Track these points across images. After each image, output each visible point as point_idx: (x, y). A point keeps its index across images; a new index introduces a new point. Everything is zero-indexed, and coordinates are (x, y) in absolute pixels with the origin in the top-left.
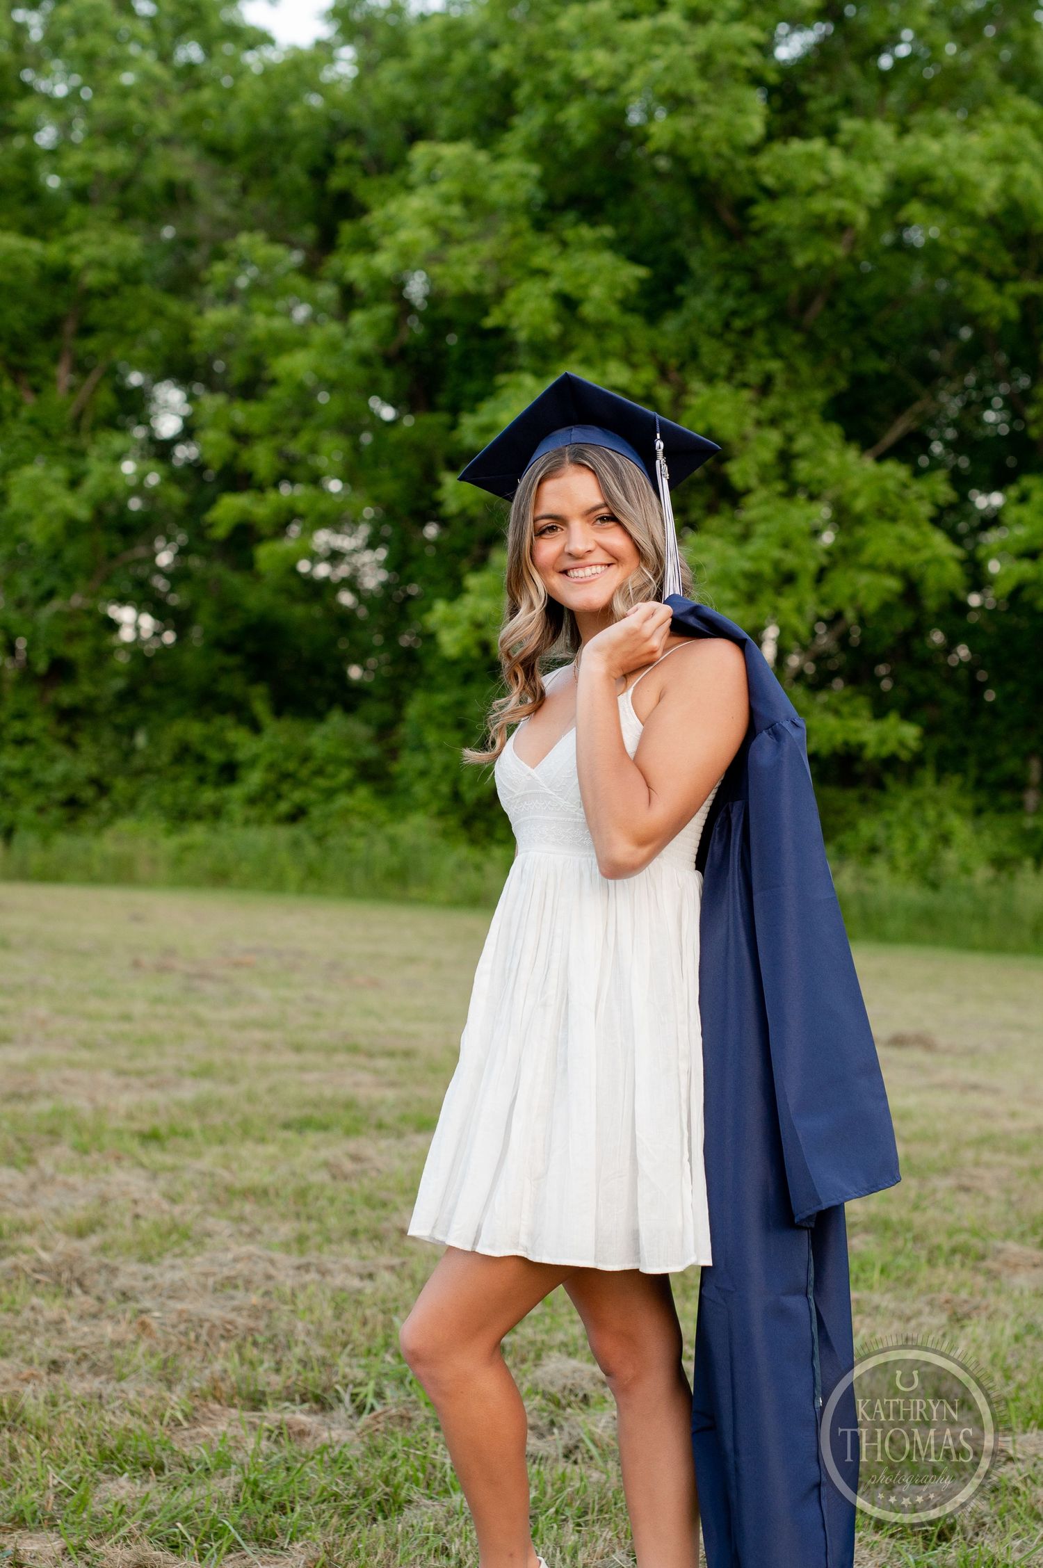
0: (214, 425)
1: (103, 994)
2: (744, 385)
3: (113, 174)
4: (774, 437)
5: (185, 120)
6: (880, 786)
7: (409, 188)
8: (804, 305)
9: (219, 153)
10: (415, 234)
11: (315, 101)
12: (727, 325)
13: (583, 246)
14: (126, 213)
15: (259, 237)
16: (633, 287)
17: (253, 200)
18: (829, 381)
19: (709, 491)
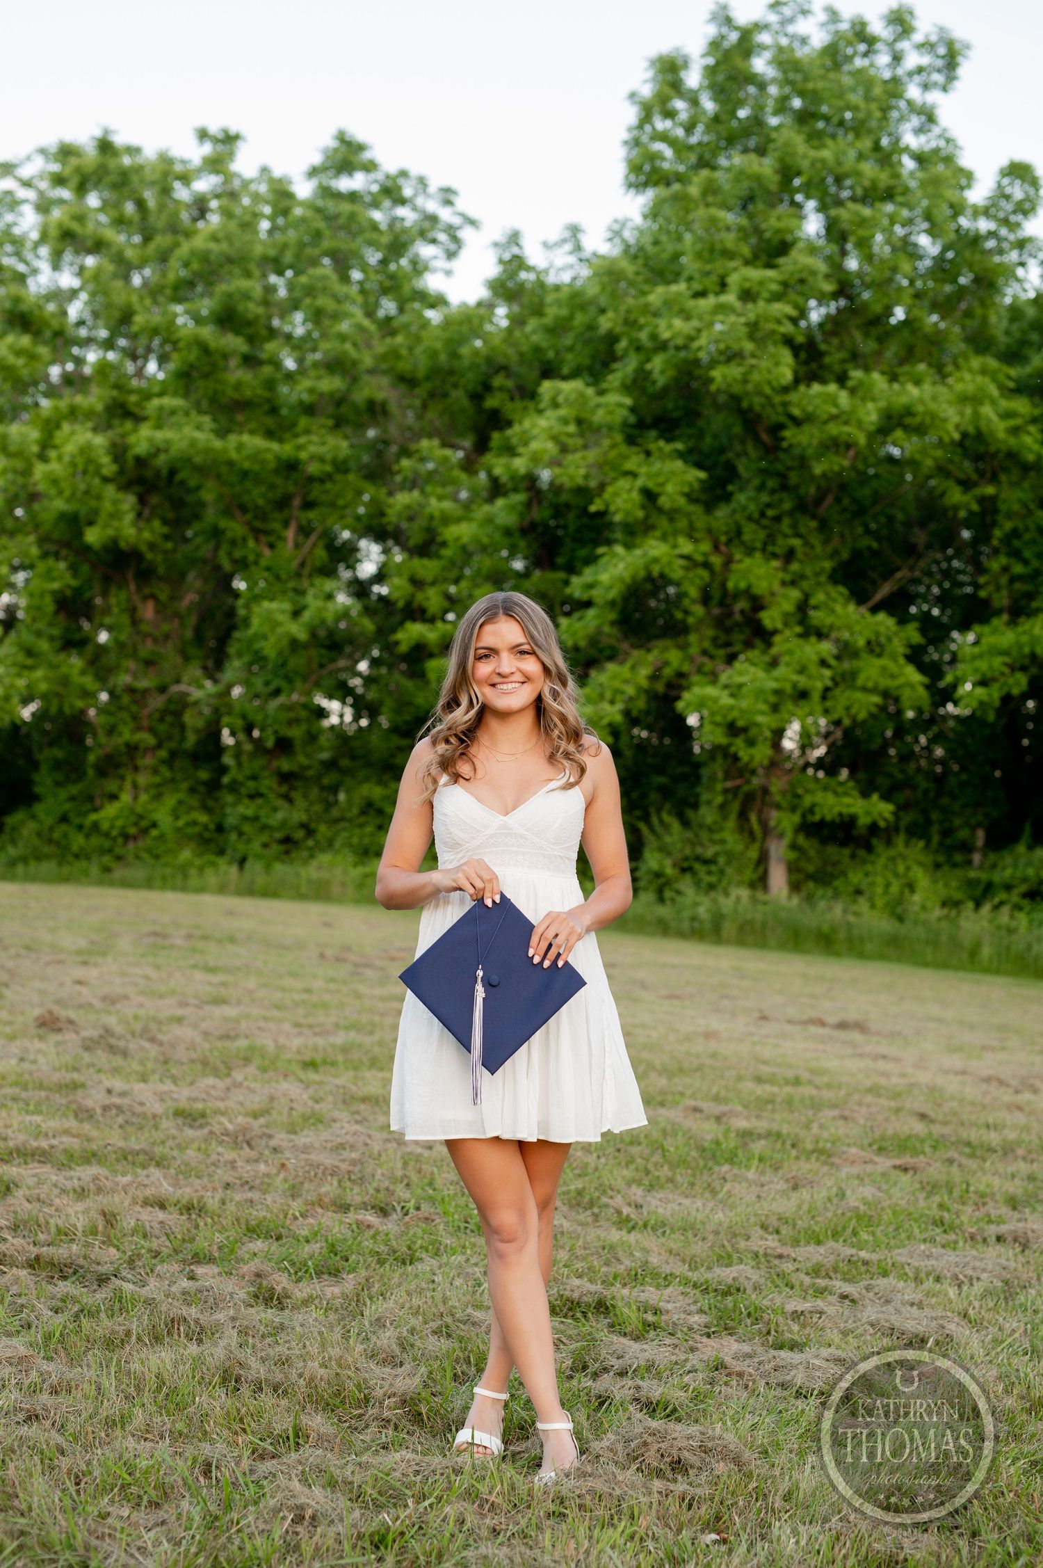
0: (400, 575)
1: (295, 975)
2: (774, 556)
3: (331, 394)
4: (795, 594)
5: (384, 357)
6: (869, 848)
7: (540, 412)
8: (819, 501)
9: (407, 381)
10: (543, 445)
11: (478, 343)
12: (763, 514)
13: (664, 457)
14: (339, 423)
15: (436, 442)
16: (696, 486)
17: (432, 415)
18: (836, 553)
19: (747, 631)
